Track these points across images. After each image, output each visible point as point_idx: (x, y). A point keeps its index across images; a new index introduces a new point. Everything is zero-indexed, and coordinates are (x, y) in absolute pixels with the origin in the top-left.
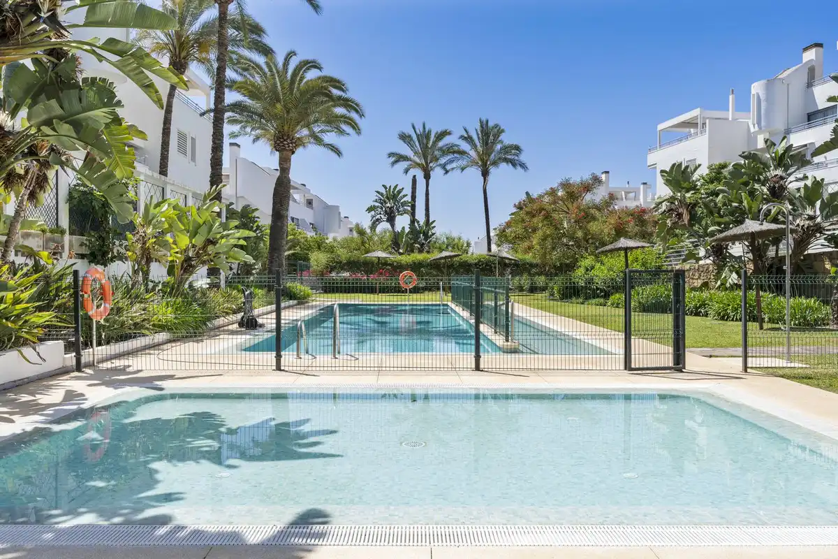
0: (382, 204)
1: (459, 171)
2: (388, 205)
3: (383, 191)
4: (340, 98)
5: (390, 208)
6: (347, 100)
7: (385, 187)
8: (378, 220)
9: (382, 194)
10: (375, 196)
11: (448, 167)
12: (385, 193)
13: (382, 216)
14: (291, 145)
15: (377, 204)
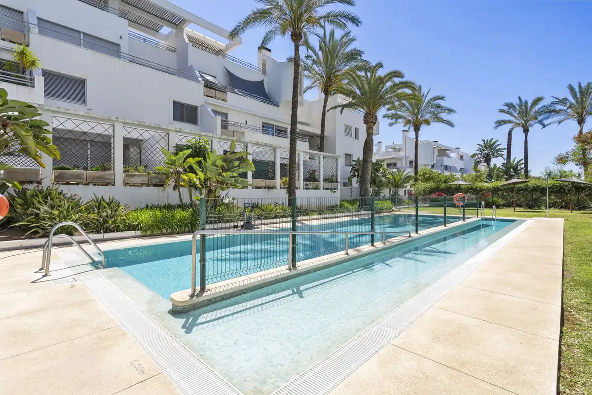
0: (481, 151)
1: (557, 124)
2: (486, 152)
3: (482, 143)
4: (402, 83)
5: (487, 154)
6: (406, 83)
7: (484, 141)
8: (478, 162)
9: (482, 146)
10: (477, 147)
11: (546, 122)
12: (483, 144)
13: (481, 159)
14: (371, 119)
15: (478, 152)
